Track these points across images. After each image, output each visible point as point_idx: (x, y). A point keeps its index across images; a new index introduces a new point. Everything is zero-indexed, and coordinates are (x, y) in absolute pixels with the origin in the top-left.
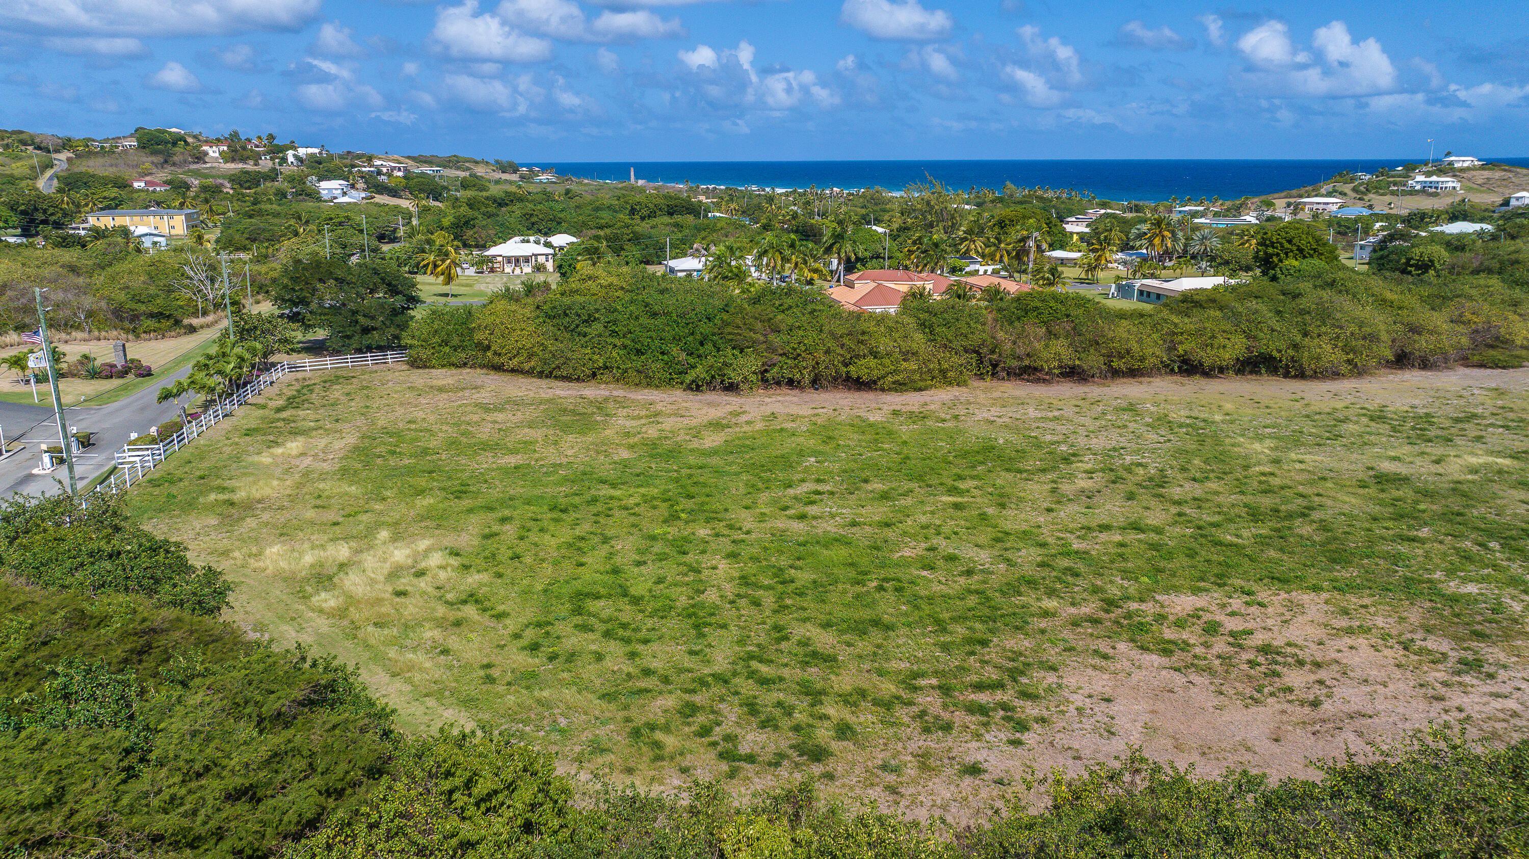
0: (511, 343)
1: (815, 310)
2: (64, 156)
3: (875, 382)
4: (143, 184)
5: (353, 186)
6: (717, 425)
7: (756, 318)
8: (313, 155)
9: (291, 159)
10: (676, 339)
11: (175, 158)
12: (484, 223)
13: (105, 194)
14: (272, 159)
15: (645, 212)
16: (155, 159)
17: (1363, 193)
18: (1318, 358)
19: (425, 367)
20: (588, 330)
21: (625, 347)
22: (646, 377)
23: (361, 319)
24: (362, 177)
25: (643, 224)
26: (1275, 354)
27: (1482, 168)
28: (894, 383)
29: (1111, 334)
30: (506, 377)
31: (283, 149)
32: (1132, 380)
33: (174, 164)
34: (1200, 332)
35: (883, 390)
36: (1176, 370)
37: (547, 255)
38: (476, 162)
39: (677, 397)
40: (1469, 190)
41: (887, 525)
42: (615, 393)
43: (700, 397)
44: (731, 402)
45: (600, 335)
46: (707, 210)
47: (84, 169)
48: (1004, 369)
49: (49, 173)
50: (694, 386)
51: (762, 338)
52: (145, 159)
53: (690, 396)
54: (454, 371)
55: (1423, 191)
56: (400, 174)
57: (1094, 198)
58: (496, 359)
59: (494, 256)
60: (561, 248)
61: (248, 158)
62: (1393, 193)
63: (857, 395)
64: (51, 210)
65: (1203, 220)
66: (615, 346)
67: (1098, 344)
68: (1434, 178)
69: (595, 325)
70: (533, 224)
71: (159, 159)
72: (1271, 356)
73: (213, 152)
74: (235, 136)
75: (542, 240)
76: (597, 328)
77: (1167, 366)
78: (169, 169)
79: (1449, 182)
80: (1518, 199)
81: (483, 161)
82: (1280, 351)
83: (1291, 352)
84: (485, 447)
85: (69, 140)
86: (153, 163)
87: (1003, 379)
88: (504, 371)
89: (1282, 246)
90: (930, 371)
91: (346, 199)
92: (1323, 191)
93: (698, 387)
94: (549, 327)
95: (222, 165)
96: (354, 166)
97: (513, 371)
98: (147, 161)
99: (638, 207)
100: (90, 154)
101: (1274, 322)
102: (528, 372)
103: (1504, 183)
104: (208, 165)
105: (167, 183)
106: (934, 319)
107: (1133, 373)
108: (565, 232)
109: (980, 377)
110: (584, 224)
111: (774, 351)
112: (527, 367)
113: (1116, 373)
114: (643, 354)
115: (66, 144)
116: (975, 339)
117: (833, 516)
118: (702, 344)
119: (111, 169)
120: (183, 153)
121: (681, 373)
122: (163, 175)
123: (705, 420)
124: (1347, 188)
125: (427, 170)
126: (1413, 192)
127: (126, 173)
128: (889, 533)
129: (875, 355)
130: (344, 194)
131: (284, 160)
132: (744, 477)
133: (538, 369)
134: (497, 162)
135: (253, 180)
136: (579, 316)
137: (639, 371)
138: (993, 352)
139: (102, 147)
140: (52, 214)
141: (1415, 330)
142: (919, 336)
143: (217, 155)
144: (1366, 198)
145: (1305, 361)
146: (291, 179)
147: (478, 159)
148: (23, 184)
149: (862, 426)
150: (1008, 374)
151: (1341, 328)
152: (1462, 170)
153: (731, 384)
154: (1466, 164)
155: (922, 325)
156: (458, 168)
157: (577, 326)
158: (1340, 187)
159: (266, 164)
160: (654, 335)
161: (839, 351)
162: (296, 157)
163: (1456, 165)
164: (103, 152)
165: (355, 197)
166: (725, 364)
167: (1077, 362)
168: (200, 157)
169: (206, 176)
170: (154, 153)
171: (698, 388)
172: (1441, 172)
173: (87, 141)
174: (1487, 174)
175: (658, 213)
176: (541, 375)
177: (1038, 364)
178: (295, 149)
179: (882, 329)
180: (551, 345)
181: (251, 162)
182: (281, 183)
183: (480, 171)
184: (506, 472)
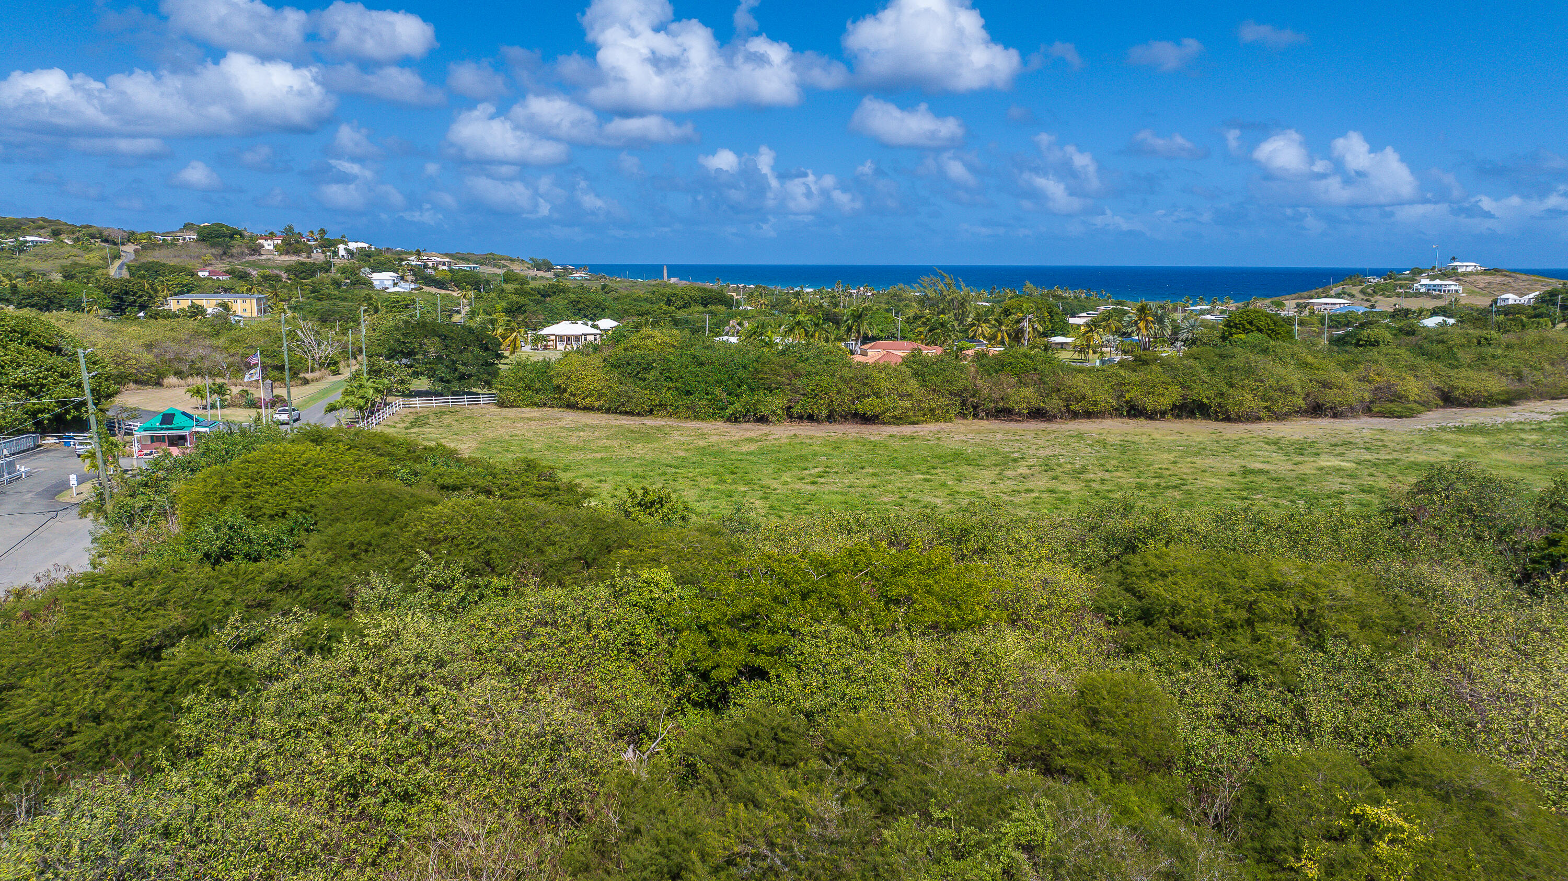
0: (584, 386)
1: (829, 361)
2: (130, 248)
3: (877, 417)
4: (206, 274)
5: (402, 278)
6: (751, 440)
7: (781, 366)
8: (362, 249)
9: (342, 252)
10: (719, 382)
11: (233, 251)
12: (535, 308)
13: (178, 280)
14: (323, 252)
15: (680, 303)
16: (213, 251)
17: (1370, 295)
18: (1241, 405)
19: (512, 406)
20: (648, 376)
21: (677, 389)
22: (694, 412)
23: (460, 367)
24: (410, 270)
25: (680, 312)
26: (1205, 401)
27: (1486, 272)
28: (892, 417)
29: (1069, 383)
30: (581, 413)
31: (334, 243)
32: (1087, 421)
33: (232, 256)
34: (1143, 383)
35: (884, 423)
36: (1125, 413)
37: (595, 335)
38: (512, 260)
39: (720, 425)
40: (1471, 293)
41: (874, 487)
42: (669, 423)
43: (737, 425)
44: (763, 429)
45: (656, 380)
46: (738, 304)
47: (151, 260)
48: (983, 411)
49: (117, 263)
50: (733, 418)
51: (787, 382)
52: (204, 251)
53: (730, 425)
54: (536, 409)
55: (1427, 294)
56: (445, 268)
57: (1109, 298)
58: (572, 399)
59: (549, 335)
60: (606, 331)
61: (301, 251)
62: (1398, 295)
63: (862, 427)
64: (140, 293)
65: (1209, 317)
66: (669, 388)
67: (1059, 390)
68: (1438, 282)
69: (653, 372)
70: (580, 310)
71: (219, 251)
72: (1202, 402)
73: (268, 245)
74: (289, 230)
75: (590, 323)
76: (654, 374)
77: (1117, 409)
78: (227, 260)
79: (1451, 285)
80: (1504, 300)
81: (518, 259)
82: (1208, 398)
83: (1219, 400)
84: (575, 449)
85: (133, 233)
86: (212, 254)
87: (982, 418)
88: (578, 409)
89: (1244, 327)
90: (922, 409)
91: (397, 289)
92: (1332, 293)
93: (736, 418)
94: (616, 374)
95: (277, 257)
96: (402, 260)
97: (586, 409)
98: (208, 253)
99: (674, 299)
100: (154, 246)
101: (1205, 376)
102: (598, 409)
103: (1504, 287)
104: (263, 257)
105: (227, 272)
106: (925, 369)
107: (1088, 415)
108: (609, 318)
109: (964, 416)
110: (626, 311)
111: (797, 392)
112: (597, 405)
113: (1075, 415)
114: (691, 394)
115: (131, 237)
116: (961, 384)
117: (836, 483)
118: (739, 386)
119: (175, 260)
120: (240, 246)
121: (722, 409)
122: (222, 265)
123: (742, 438)
124: (1355, 290)
125: (464, 266)
126: (1418, 294)
127: (190, 263)
128: (875, 491)
129: (877, 395)
130: (395, 284)
131: (335, 253)
132: (773, 465)
133: (607, 406)
134: (531, 260)
135: (308, 271)
136: (640, 365)
137: (688, 408)
138: (974, 396)
139: (164, 240)
140: (140, 296)
141: (1326, 385)
142: (913, 382)
143: (271, 248)
144: (1373, 299)
145: (1230, 407)
146: (344, 271)
147: (513, 258)
148: (99, 272)
149: (864, 443)
150: (987, 414)
151: (1262, 381)
152: (1465, 274)
153: (762, 417)
154: (1469, 269)
155: (916, 374)
156: (494, 266)
157: (638, 373)
158: (1348, 288)
159: (318, 257)
160: (701, 379)
161: (848, 391)
162: (348, 250)
163: (1460, 270)
164: (165, 245)
165: (404, 287)
166: (758, 400)
167: (1042, 405)
168: (257, 250)
169: (263, 267)
170: (213, 245)
171: (736, 420)
172: (1444, 275)
173: (150, 235)
174: (1488, 278)
175: (693, 304)
176: (608, 411)
177: (1011, 405)
178: (345, 243)
179: (883, 375)
180: (617, 388)
181: (304, 255)
182: (334, 273)
183: (516, 268)
184: (596, 461)
